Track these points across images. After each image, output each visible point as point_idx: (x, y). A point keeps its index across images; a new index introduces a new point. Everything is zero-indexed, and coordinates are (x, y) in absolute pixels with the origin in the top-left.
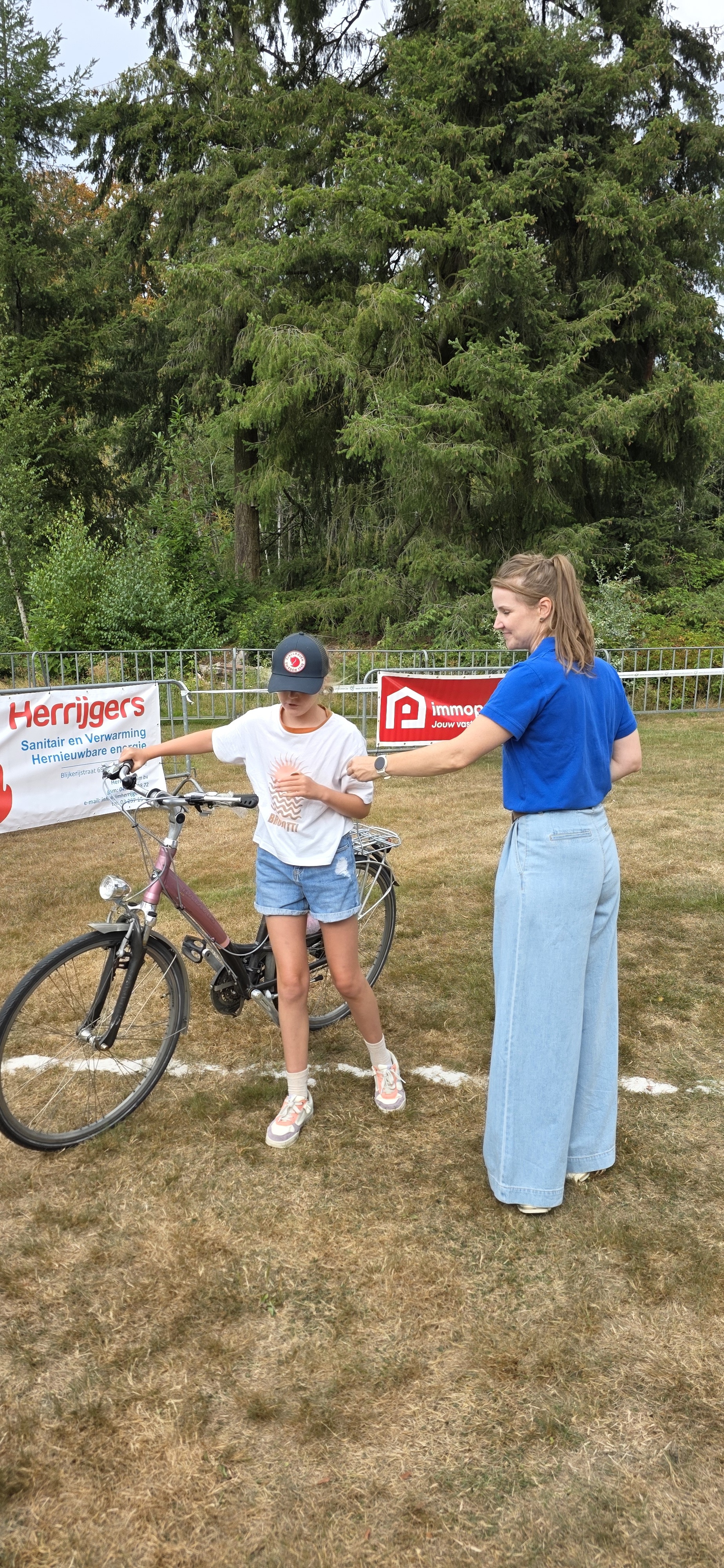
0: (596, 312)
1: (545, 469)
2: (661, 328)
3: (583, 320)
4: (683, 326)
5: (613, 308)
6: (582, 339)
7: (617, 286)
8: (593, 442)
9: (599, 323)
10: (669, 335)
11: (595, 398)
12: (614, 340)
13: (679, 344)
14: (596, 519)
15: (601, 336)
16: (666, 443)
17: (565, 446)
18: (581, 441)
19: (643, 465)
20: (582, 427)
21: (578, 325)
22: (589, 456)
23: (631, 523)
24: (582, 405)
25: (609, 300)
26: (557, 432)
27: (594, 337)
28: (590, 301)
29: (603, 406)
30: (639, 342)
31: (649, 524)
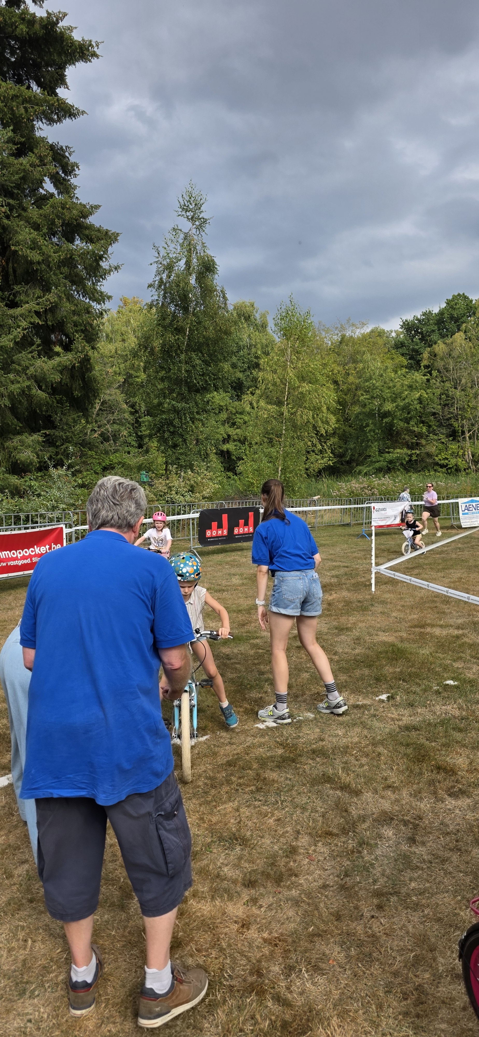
0: (27, 305)
1: (6, 399)
2: (66, 318)
3: (19, 309)
4: (75, 318)
5: (38, 304)
6: (20, 320)
7: (38, 292)
8: (34, 383)
9: (30, 312)
10: (69, 323)
11: (33, 357)
12: (40, 323)
13: (75, 328)
14: (39, 431)
15: (32, 320)
16: (74, 386)
17: (19, 385)
18: (28, 383)
19: (61, 399)
20: (26, 374)
21: (18, 311)
22: (34, 391)
23: (57, 433)
24: (24, 361)
25: (34, 299)
26: (11, 376)
27: (28, 320)
28: (22, 298)
29: (39, 363)
30: (53, 325)
31: (68, 434)
